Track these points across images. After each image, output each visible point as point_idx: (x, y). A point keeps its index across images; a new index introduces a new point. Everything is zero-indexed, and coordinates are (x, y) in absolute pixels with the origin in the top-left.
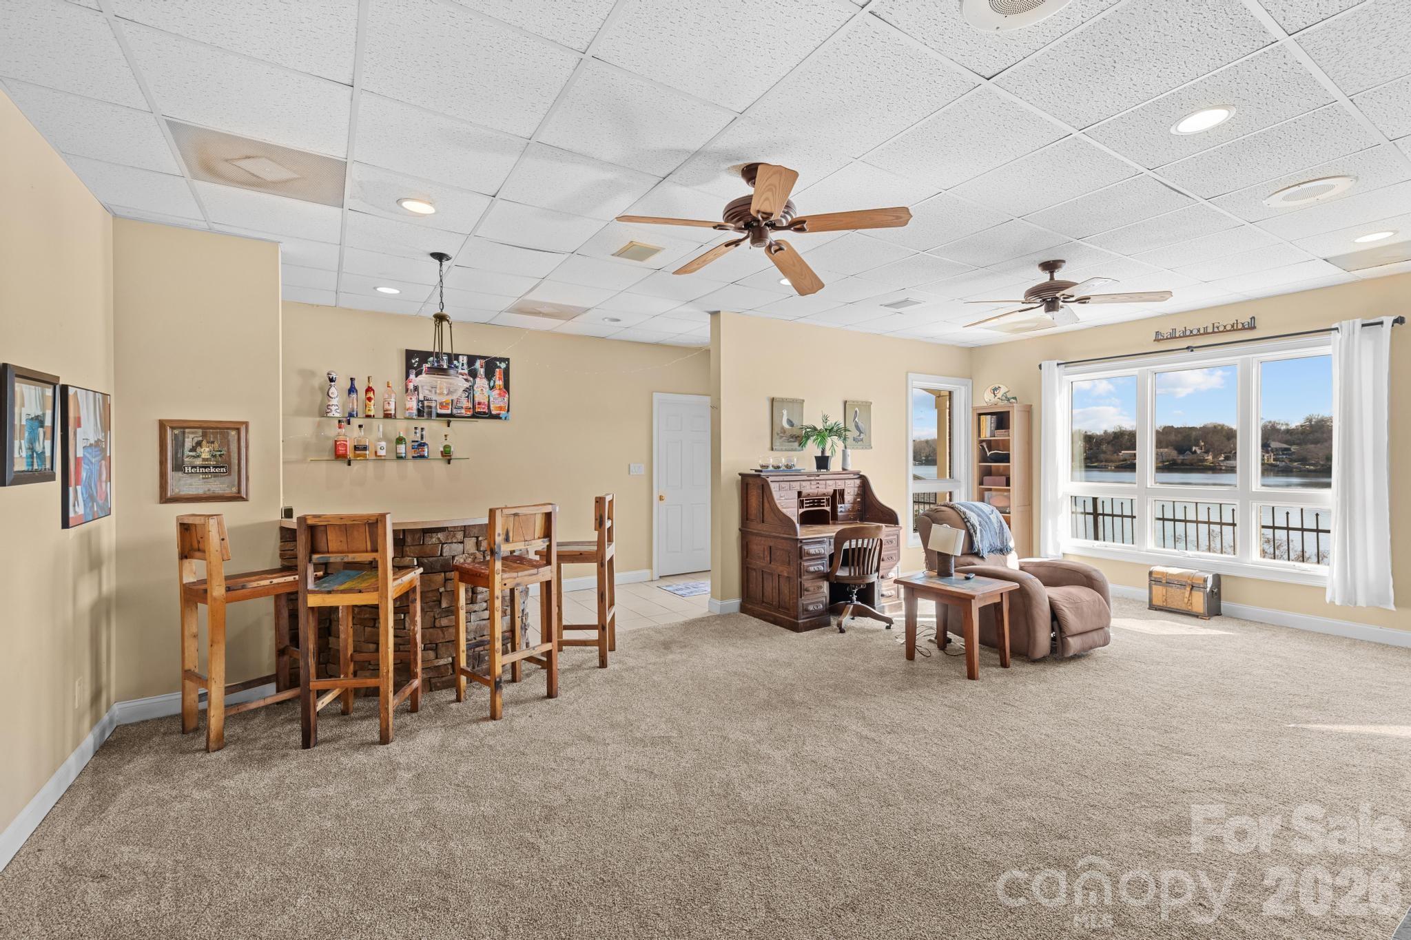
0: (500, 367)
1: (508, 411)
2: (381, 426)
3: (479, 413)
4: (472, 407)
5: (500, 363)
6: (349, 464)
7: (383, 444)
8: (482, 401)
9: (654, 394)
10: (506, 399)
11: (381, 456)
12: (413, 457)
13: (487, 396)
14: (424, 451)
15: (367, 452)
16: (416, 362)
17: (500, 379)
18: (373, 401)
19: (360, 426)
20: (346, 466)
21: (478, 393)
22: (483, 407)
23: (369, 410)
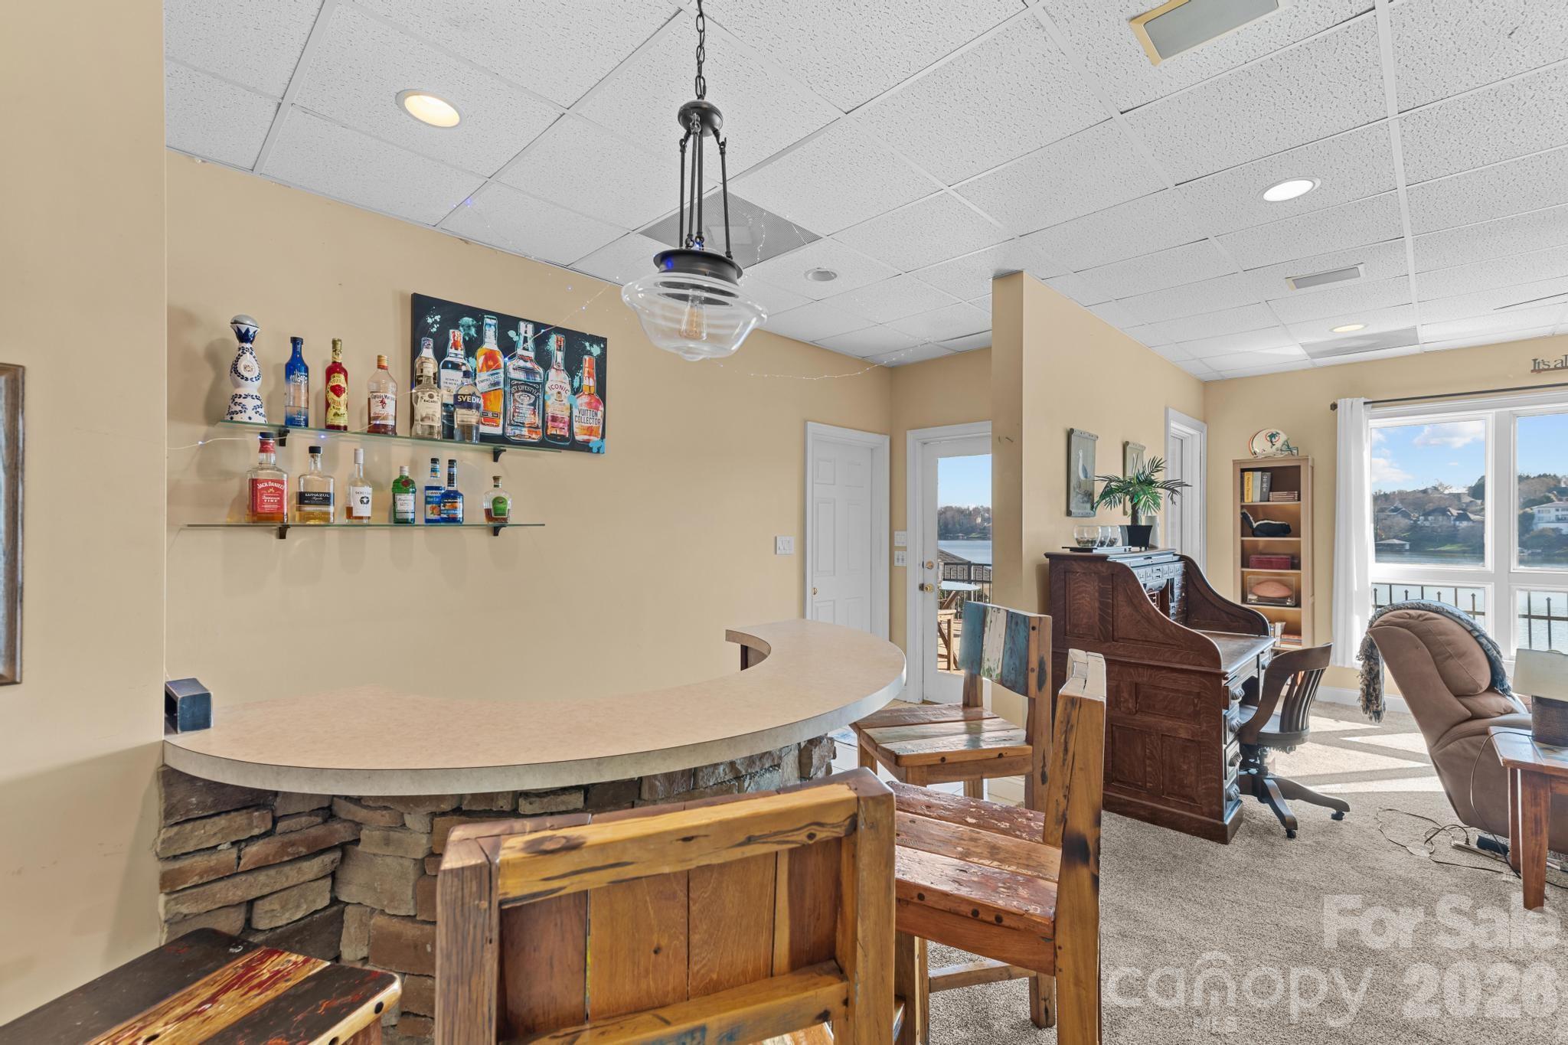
0: (590, 353)
1: (603, 437)
2: (361, 451)
3: (554, 437)
4: (540, 425)
5: (591, 345)
6: (282, 535)
7: (367, 491)
8: (559, 414)
9: (809, 423)
10: (600, 414)
11: (361, 518)
12: (428, 521)
13: (568, 405)
14: (455, 508)
15: (331, 509)
16: (435, 322)
17: (590, 375)
18: (344, 396)
19: (314, 450)
20: (273, 539)
21: (553, 399)
22: (561, 425)
23: (336, 414)
